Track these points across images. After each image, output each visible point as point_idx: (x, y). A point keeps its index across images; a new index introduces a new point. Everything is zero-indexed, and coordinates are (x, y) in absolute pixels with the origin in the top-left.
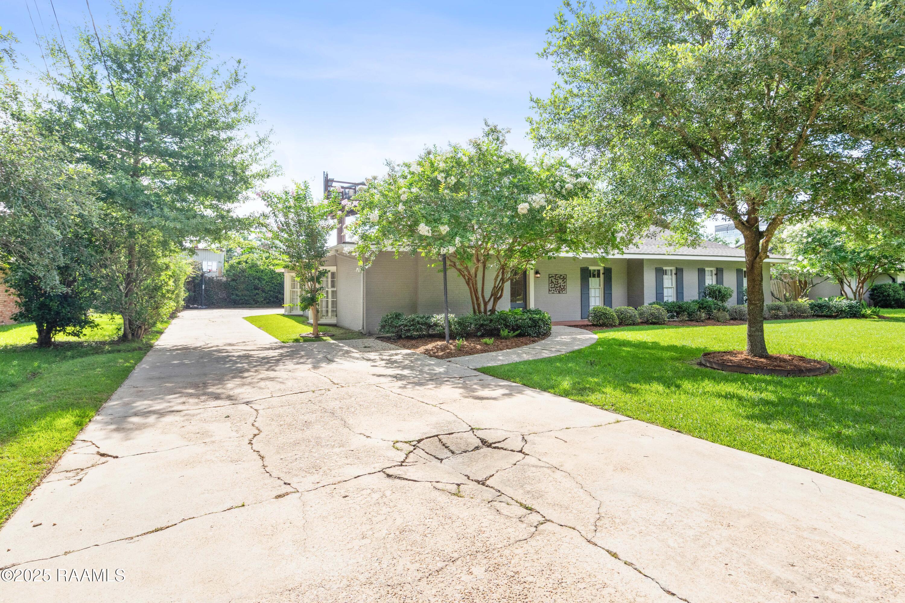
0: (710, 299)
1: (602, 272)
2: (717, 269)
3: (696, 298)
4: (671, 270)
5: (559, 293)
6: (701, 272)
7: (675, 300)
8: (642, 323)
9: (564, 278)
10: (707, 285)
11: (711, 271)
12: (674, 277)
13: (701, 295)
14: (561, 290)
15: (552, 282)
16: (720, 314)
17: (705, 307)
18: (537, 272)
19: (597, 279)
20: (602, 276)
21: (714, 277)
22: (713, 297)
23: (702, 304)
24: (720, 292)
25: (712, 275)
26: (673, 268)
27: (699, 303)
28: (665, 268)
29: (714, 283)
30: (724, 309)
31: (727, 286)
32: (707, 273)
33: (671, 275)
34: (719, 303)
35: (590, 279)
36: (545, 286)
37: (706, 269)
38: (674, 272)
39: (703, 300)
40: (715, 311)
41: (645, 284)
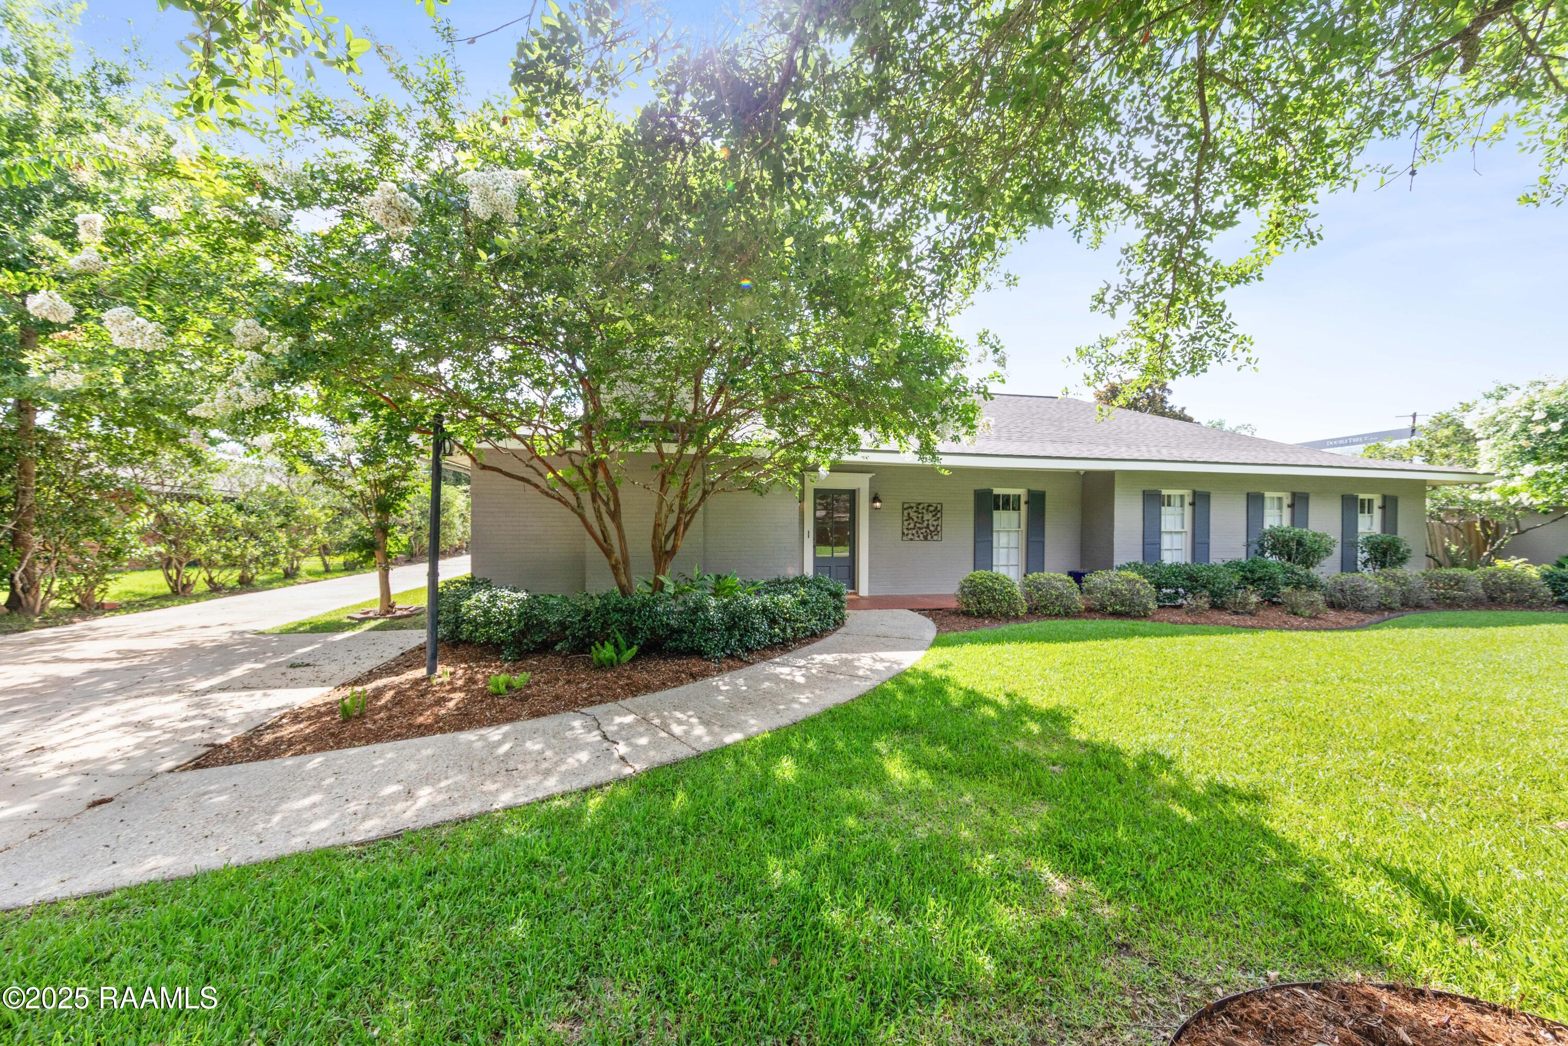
0: (1274, 559)
1: (1023, 499)
2: (1294, 495)
3: (1240, 555)
4: (1182, 497)
5: (926, 538)
6: (1255, 501)
7: (1189, 561)
8: (1090, 611)
9: (937, 511)
10: (1267, 527)
11: (1280, 499)
12: (1188, 510)
13: (1252, 550)
14: (930, 533)
15: (910, 518)
16: (1301, 597)
17: (1260, 579)
18: (875, 499)
19: (1014, 514)
20: (1023, 507)
21: (1287, 512)
22: (1281, 554)
23: (1252, 572)
24: (1300, 543)
25: (1280, 508)
26: (1187, 493)
27: (1243, 568)
28: (1165, 492)
29: (1286, 523)
30: (1313, 585)
31: (1319, 532)
32: (1268, 503)
33: (1182, 505)
34: (1300, 570)
35: (996, 514)
36: (895, 524)
37: (1268, 494)
38: (1188, 500)
39: (1254, 562)
40: (1288, 590)
41: (1116, 524)
